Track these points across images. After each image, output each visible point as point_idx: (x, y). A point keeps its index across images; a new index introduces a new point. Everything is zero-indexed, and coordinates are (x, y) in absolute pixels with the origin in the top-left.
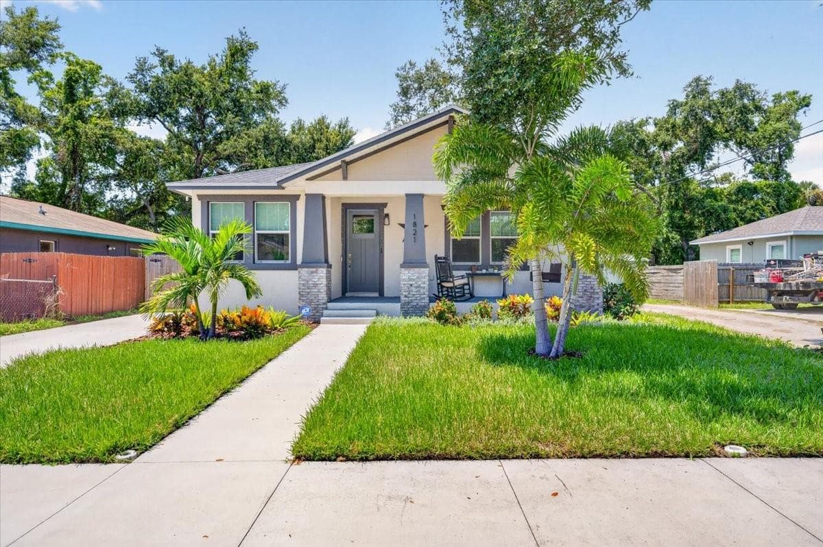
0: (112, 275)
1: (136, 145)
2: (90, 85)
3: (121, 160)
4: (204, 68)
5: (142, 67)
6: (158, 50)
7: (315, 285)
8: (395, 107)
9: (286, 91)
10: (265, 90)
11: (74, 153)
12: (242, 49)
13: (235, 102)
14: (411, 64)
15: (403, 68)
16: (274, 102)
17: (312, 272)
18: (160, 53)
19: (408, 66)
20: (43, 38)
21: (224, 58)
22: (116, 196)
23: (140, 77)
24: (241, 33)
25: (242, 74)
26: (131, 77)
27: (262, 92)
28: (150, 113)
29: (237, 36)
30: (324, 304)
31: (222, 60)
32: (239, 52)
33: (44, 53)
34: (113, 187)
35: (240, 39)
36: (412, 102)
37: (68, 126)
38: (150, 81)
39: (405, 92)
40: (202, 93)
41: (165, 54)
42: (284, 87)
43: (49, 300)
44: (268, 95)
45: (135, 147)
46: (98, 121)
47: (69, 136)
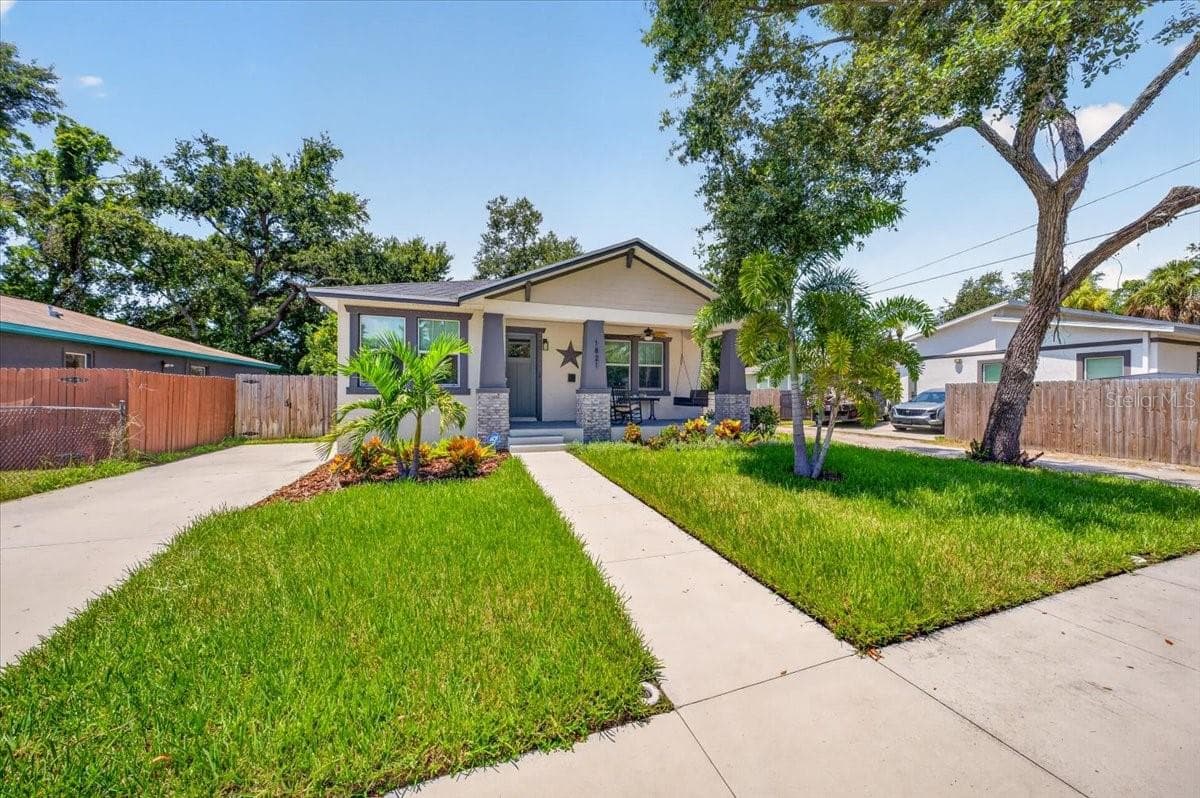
0: (198, 399)
1: (173, 243)
2: (94, 162)
3: (146, 259)
4: (266, 167)
5: (184, 152)
6: (205, 137)
7: (497, 411)
8: (486, 238)
9: (367, 206)
10: (345, 202)
11: (74, 244)
12: (323, 154)
13: (313, 209)
14: (502, 199)
15: (495, 202)
16: (351, 217)
17: (494, 397)
18: (209, 142)
19: (499, 200)
20: (28, 86)
21: (298, 161)
22: (136, 303)
23: (181, 163)
24: (323, 136)
25: (320, 182)
26: (169, 162)
27: (340, 204)
28: (195, 208)
29: (317, 139)
30: (507, 430)
31: (295, 162)
32: (318, 158)
33: (29, 107)
34: (135, 291)
35: (321, 142)
36: (504, 235)
37: (69, 208)
38: (196, 170)
39: (496, 225)
40: (271, 194)
41: (215, 144)
42: (365, 202)
43: (115, 434)
44: (347, 209)
45: (171, 246)
46: (117, 208)
47: (68, 222)
